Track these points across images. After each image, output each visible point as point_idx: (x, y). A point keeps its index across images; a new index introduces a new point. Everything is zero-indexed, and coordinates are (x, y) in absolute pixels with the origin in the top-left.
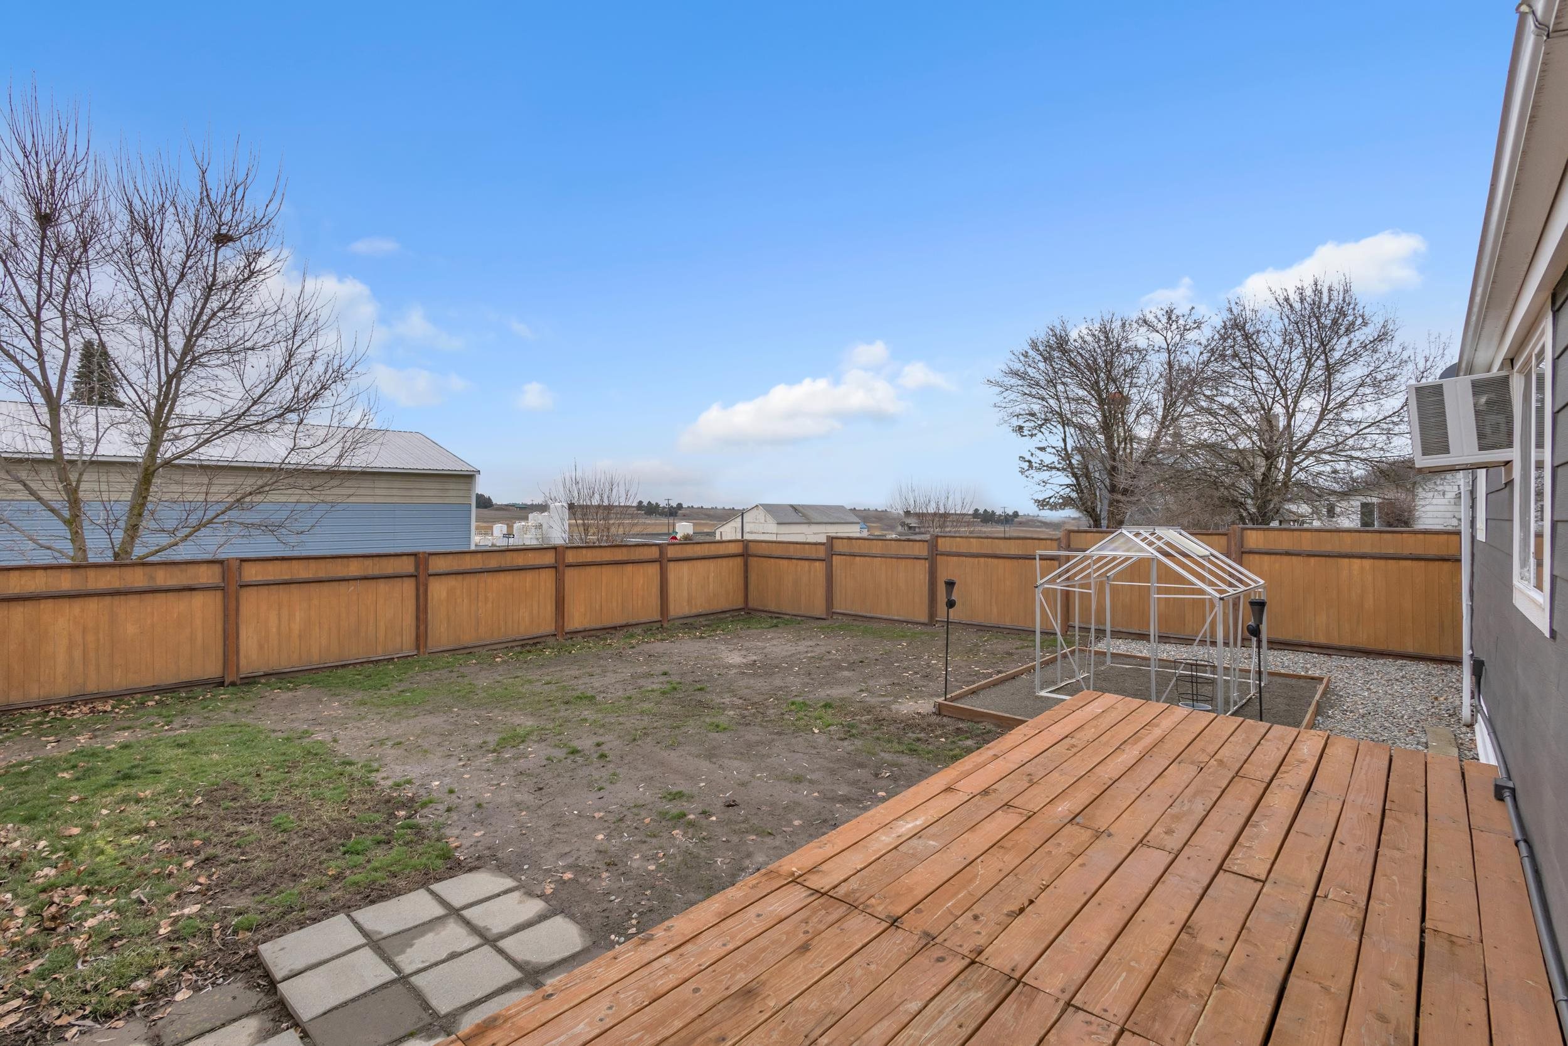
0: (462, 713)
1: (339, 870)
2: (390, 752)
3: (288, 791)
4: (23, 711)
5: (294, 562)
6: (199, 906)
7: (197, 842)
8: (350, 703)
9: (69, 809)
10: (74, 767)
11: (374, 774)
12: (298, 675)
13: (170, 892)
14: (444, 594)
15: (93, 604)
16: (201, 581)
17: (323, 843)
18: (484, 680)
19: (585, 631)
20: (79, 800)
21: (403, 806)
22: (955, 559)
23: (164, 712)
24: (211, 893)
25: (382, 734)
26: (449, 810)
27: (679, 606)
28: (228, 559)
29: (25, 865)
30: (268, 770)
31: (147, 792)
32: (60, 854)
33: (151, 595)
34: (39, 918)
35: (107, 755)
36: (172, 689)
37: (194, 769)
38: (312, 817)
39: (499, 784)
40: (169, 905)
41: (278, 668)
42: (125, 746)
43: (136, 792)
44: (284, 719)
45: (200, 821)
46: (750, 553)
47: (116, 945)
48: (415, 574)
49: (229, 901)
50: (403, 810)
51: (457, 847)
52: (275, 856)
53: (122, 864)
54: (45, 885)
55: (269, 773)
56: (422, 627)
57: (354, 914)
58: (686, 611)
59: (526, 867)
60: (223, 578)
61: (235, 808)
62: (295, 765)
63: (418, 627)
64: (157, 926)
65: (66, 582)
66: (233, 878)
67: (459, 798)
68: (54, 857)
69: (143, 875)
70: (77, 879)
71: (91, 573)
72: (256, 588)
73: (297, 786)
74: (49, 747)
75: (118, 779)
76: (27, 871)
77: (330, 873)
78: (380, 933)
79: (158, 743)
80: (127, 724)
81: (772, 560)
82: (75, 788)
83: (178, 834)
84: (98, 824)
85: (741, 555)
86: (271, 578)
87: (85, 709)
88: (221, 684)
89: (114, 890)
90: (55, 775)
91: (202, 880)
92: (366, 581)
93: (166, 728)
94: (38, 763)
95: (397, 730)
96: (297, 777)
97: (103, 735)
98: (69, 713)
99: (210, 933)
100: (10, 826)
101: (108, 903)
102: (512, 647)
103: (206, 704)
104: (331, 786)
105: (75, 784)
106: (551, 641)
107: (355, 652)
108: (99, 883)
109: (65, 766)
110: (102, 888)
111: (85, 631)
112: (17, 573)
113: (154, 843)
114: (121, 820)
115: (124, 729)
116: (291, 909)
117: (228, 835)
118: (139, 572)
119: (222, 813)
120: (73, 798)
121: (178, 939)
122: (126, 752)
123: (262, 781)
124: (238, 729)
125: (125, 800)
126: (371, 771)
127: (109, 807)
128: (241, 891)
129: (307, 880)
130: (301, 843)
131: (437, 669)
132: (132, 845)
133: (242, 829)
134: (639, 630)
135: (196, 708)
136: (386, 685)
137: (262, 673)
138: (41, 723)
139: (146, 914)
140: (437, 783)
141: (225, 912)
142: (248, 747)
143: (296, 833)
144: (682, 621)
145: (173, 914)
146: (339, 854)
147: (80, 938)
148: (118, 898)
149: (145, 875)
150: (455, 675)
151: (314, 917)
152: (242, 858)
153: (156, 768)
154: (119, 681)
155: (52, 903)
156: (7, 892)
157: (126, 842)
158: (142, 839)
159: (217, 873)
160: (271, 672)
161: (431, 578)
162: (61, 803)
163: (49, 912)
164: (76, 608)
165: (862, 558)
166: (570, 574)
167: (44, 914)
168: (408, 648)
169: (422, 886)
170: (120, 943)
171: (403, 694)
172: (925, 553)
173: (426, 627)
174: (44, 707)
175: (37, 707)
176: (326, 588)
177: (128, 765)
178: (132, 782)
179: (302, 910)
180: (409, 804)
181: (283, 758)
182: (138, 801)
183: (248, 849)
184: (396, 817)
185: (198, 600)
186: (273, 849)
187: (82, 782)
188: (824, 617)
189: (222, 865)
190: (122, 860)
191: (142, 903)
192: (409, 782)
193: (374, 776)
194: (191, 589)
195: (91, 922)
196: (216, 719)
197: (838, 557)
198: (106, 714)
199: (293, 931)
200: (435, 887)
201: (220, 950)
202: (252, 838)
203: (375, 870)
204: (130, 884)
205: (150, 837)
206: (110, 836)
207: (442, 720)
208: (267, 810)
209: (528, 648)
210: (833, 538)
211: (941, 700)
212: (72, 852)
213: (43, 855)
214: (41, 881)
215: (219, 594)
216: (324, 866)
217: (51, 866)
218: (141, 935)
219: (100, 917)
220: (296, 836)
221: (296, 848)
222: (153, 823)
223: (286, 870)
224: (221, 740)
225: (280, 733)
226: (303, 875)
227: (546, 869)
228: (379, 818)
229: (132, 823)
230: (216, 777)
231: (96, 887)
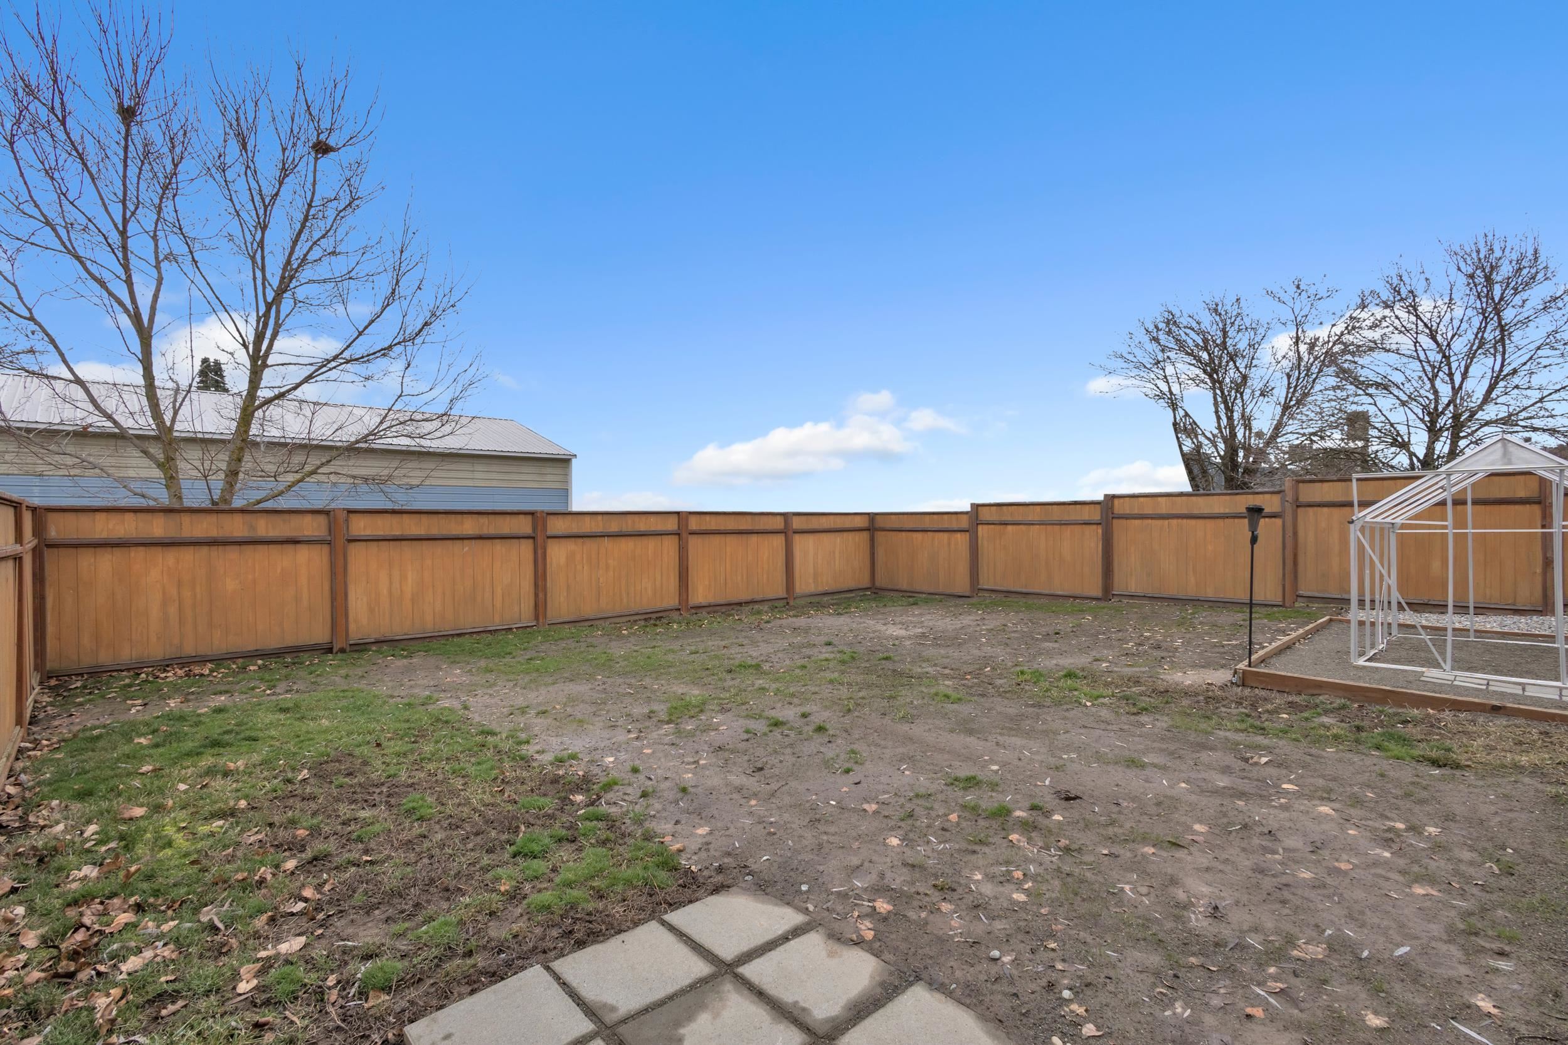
0: (609, 681)
1: (514, 883)
2: (539, 724)
3: (419, 764)
4: (113, 674)
5: (405, 516)
6: (302, 940)
7: (302, 833)
8: (474, 670)
9: (137, 783)
10: (154, 732)
11: (525, 747)
12: (412, 643)
13: (261, 911)
14: (563, 561)
15: (188, 555)
16: (306, 533)
17: (479, 838)
18: (618, 650)
19: (709, 606)
20: (154, 771)
21: (578, 789)
22: (1137, 522)
23: (267, 677)
24: (321, 916)
25: (520, 701)
26: (644, 795)
27: (805, 584)
28: (334, 510)
29: (59, 860)
30: (389, 739)
31: (239, 763)
32: (113, 845)
33: (251, 547)
34: (55, 952)
35: (195, 719)
36: (277, 654)
37: (298, 736)
38: (456, 801)
39: (696, 762)
40: (257, 935)
41: (389, 635)
42: (219, 710)
43: (225, 763)
44: (402, 685)
45: (306, 802)
46: (877, 526)
47: (164, 1012)
48: (533, 535)
49: (350, 930)
50: (579, 793)
51: (680, 851)
52: (412, 856)
53: (193, 863)
54: (77, 895)
55: (392, 742)
56: (541, 595)
57: (556, 965)
58: (812, 588)
59: (804, 888)
60: (330, 531)
61: (351, 786)
62: (422, 734)
63: (536, 595)
64: (236, 977)
65: (158, 528)
66: (354, 892)
67: (650, 779)
68: (104, 849)
69: (222, 882)
70: (125, 886)
71: (186, 519)
72: (364, 543)
73: (429, 759)
74: (133, 711)
75: (205, 747)
76: (59, 869)
77: (503, 889)
78: (613, 1009)
79: (257, 708)
80: (223, 688)
81: (904, 534)
82: (151, 756)
83: (276, 819)
84: (170, 803)
85: (868, 529)
86: (380, 533)
87: (180, 672)
88: (330, 650)
89: (176, 905)
90: (131, 740)
91: (308, 893)
92: (481, 541)
93: (268, 692)
94: (114, 727)
95: (536, 697)
96: (428, 748)
97: (197, 699)
98: (163, 675)
99: (320, 994)
100: (55, 803)
101: (165, 928)
102: (635, 621)
103: (313, 668)
104: (473, 760)
105: (151, 751)
106: (675, 615)
107: (470, 620)
108: (156, 893)
109: (143, 729)
110: (160, 901)
111: (180, 584)
112: (104, 515)
113: (242, 831)
114: (202, 798)
115: (221, 693)
116: (450, 952)
117: (344, 824)
118: (238, 518)
119: (335, 792)
120: (146, 768)
121: (267, 1003)
122: (220, 716)
123: (385, 752)
124: (350, 694)
125: (210, 772)
126: (520, 743)
127: (189, 782)
128: (368, 913)
129: (467, 900)
130: (448, 837)
131: (562, 639)
132: (212, 834)
133: (363, 814)
134: (765, 607)
135: (303, 673)
136: (510, 653)
137: (373, 640)
138: (130, 686)
139: (221, 951)
140: (612, 759)
141: (344, 953)
142: (363, 713)
143: (439, 822)
144: (809, 600)
145: (263, 954)
146: (507, 856)
147: (108, 995)
148: (181, 919)
149: (225, 882)
150: (584, 645)
151: (491, 970)
152: (366, 858)
153: (253, 734)
154: (219, 644)
155: (79, 926)
156: (20, 903)
157: (203, 829)
158: (227, 826)
159: (331, 881)
160: (383, 639)
161: (549, 540)
162: (129, 774)
163: (72, 941)
164: (170, 557)
165: (1014, 527)
166: (694, 543)
167: (63, 946)
168: (527, 619)
169: (651, 918)
170: (171, 1008)
171: (532, 662)
172: (1097, 517)
173: (546, 595)
174: (135, 670)
175: (128, 670)
176: (439, 548)
177: (219, 731)
178: (222, 750)
179: (469, 954)
180: (584, 784)
181: (406, 725)
182: (226, 774)
183: (373, 845)
184: (572, 803)
185: (303, 554)
186: (408, 844)
187: (161, 750)
188: (967, 594)
189: (336, 868)
190: (194, 857)
191: (215, 929)
192: (573, 757)
193: (526, 750)
194: (295, 542)
195: (133, 963)
196: (325, 684)
197: (986, 527)
198: (203, 678)
199: (461, 997)
200: (672, 917)
201: (338, 1029)
202: (377, 828)
203: (569, 884)
204: (201, 896)
205: (237, 823)
206: (184, 821)
207: (587, 688)
208: (394, 791)
209: (652, 622)
210: (978, 505)
211: (1242, 666)
212: (128, 842)
213: (87, 845)
214: (74, 886)
215: (325, 549)
216: (489, 876)
217: (94, 864)
218: (207, 993)
219: (148, 954)
220: (438, 826)
221: (442, 846)
222: (243, 804)
223: (432, 881)
224: (332, 705)
225: (399, 699)
226: (459, 889)
227: (839, 893)
228: (550, 804)
229: (215, 802)
230: (326, 746)
231: (151, 900)
